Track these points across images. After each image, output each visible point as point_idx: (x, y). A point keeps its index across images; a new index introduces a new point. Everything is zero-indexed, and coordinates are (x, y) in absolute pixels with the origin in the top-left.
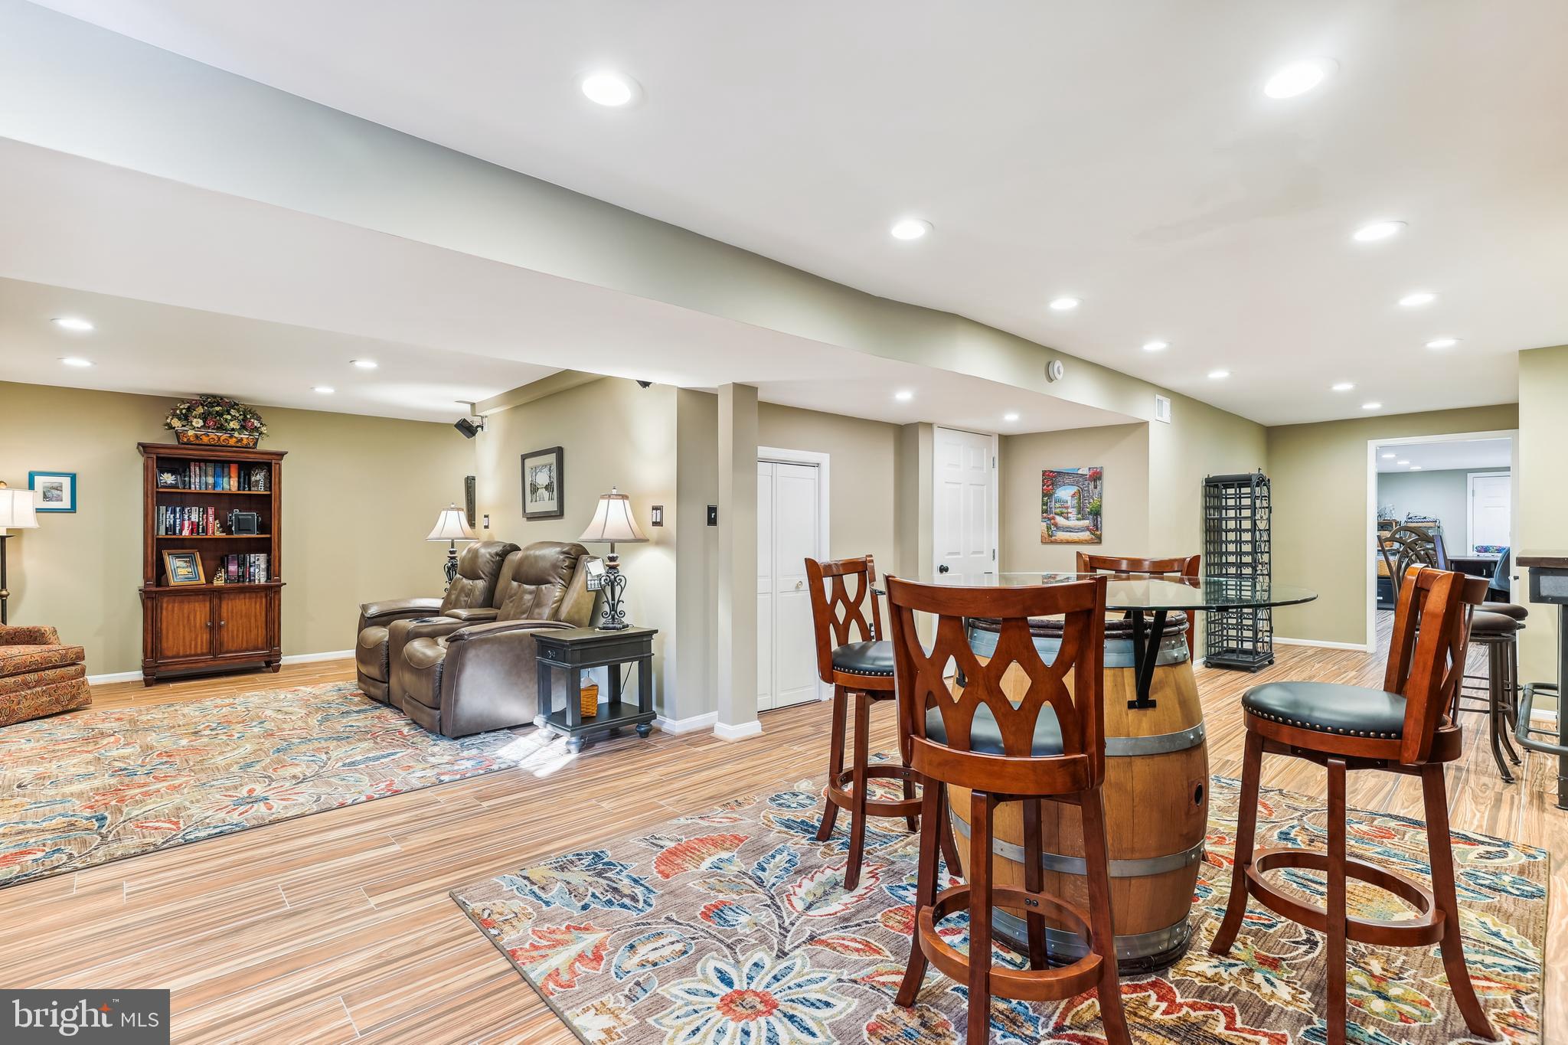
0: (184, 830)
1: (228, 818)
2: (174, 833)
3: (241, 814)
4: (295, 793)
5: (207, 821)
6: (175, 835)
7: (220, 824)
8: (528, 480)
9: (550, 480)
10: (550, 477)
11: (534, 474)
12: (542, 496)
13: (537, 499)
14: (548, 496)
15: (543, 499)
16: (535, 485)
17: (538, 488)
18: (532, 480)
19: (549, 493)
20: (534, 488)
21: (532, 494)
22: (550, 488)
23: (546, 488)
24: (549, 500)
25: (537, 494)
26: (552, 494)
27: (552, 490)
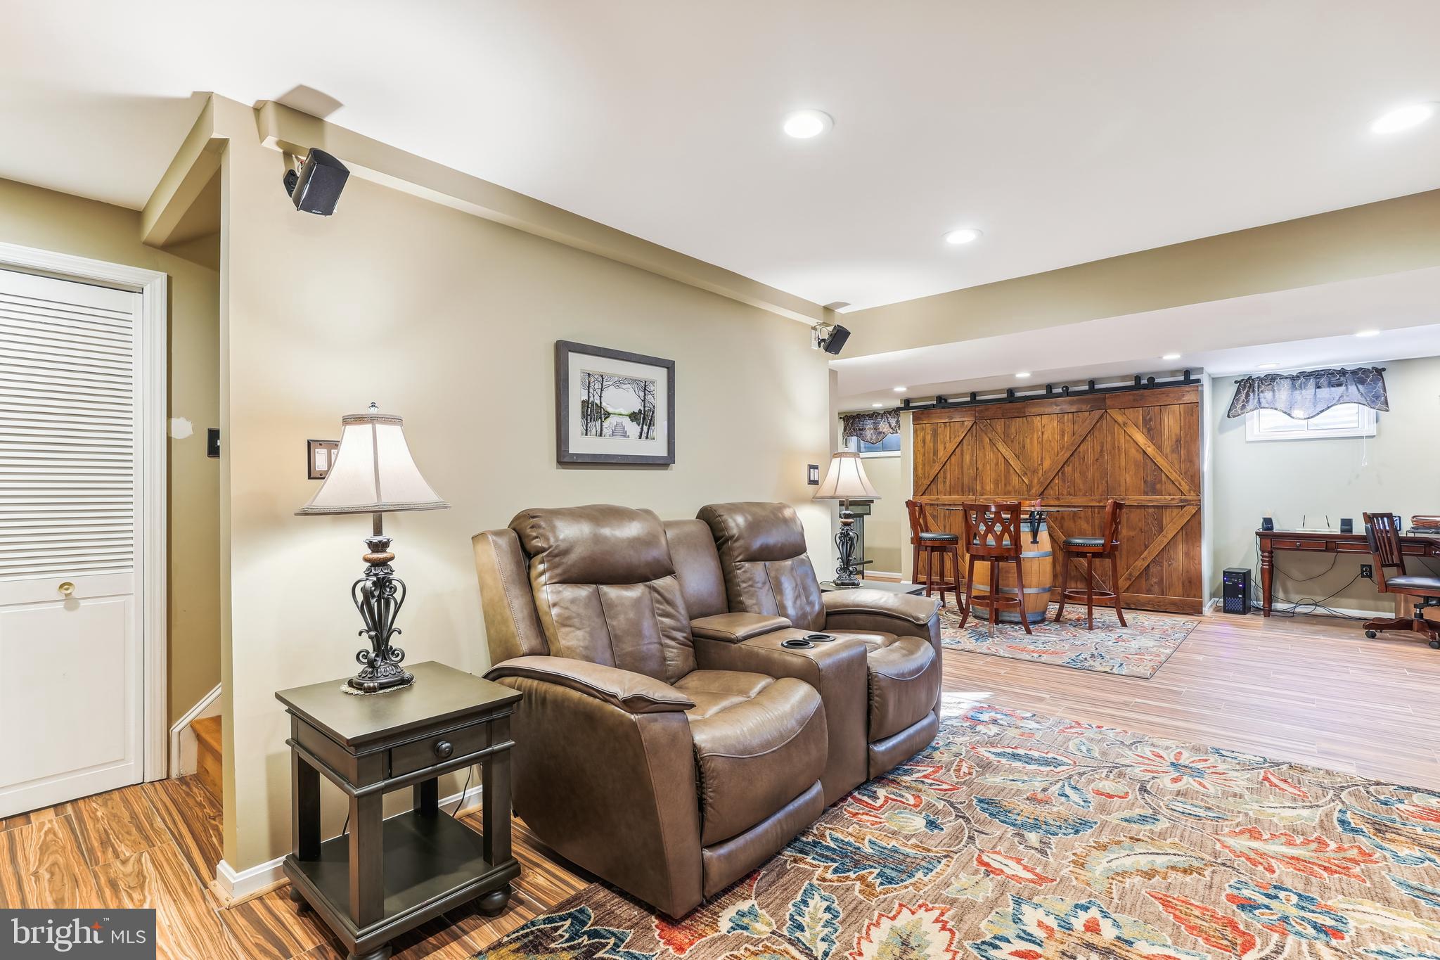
0: (1262, 768)
1: (1219, 761)
2: (1271, 770)
3: (1206, 760)
4: (1149, 759)
5: (1238, 767)
6: (1271, 767)
7: (1229, 759)
8: (577, 395)
9: (645, 407)
10: (644, 401)
11: (598, 386)
12: (619, 428)
13: (604, 432)
14: (640, 430)
15: (625, 435)
16: (601, 407)
17: (609, 414)
18: (591, 395)
19: (640, 426)
20: (594, 412)
21: (587, 420)
22: (643, 418)
23: (634, 417)
24: (640, 437)
25: (606, 424)
26: (648, 429)
27: (650, 424)
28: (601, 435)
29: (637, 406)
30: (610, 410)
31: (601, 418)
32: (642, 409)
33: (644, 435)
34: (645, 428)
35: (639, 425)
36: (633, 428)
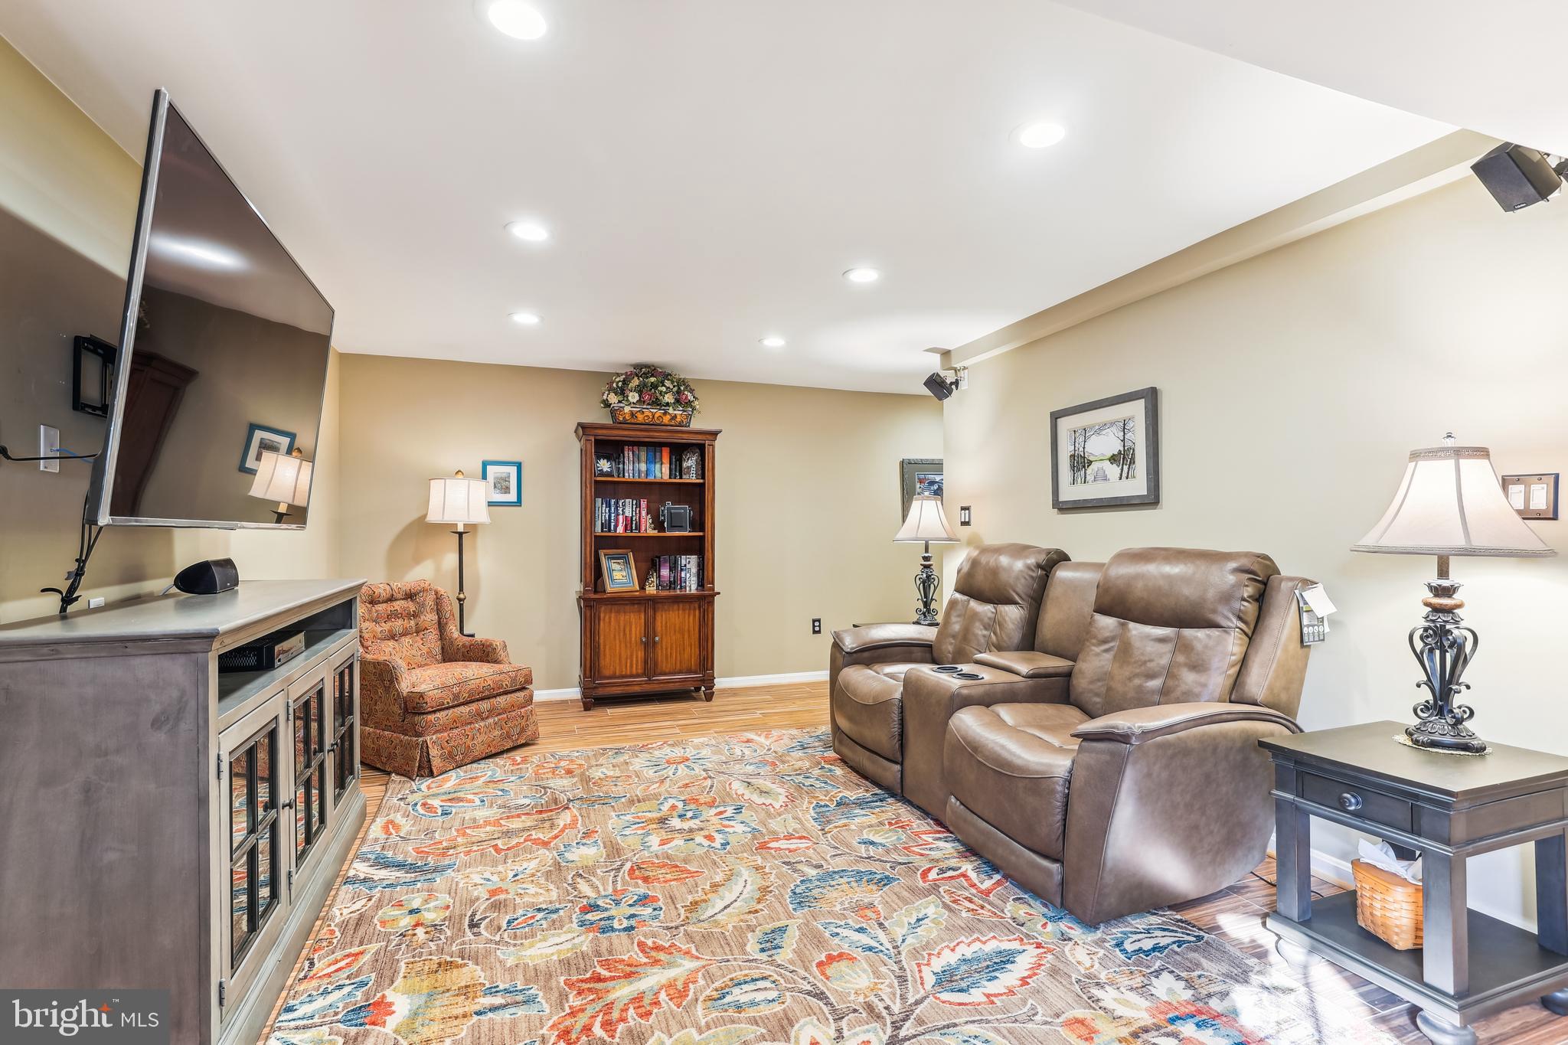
8: (1065, 450)
9: (1124, 446)
10: (1123, 441)
11: (1082, 439)
12: (1101, 473)
13: (1087, 479)
14: (1120, 471)
15: (1105, 479)
16: (1084, 457)
17: (1091, 462)
18: (1076, 449)
19: (1120, 467)
20: (1080, 463)
21: (1074, 471)
22: (1123, 458)
23: (1113, 459)
24: (1120, 479)
25: (1089, 471)
26: (1129, 469)
27: (1130, 462)
28: (1085, 483)
29: (1116, 447)
30: (1091, 458)
31: (1084, 467)
32: (1122, 449)
33: (1124, 475)
34: (1126, 468)
35: (1118, 466)
36: (1113, 471)
